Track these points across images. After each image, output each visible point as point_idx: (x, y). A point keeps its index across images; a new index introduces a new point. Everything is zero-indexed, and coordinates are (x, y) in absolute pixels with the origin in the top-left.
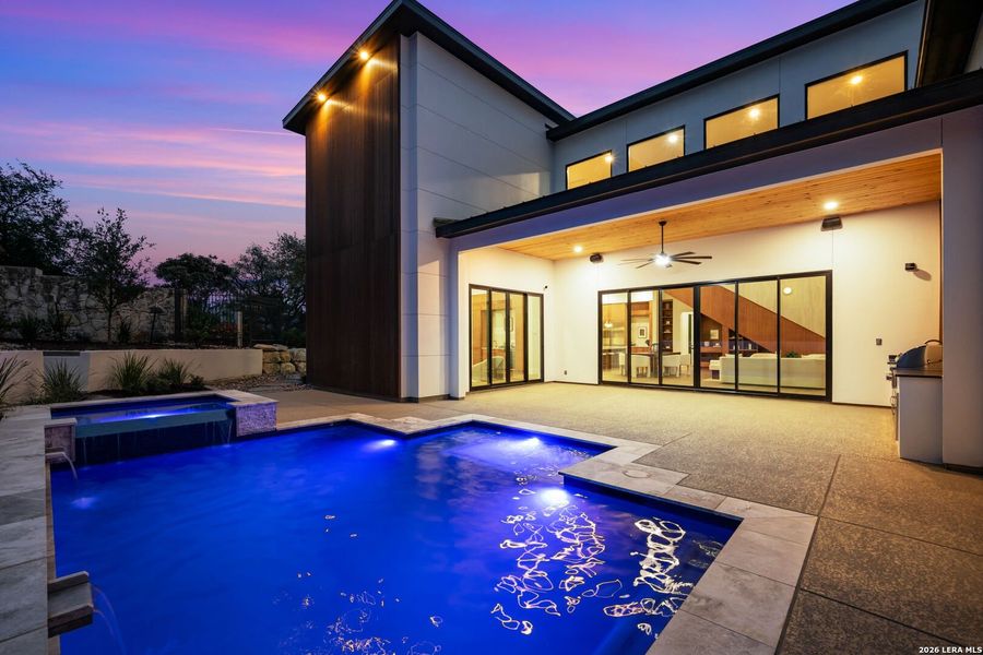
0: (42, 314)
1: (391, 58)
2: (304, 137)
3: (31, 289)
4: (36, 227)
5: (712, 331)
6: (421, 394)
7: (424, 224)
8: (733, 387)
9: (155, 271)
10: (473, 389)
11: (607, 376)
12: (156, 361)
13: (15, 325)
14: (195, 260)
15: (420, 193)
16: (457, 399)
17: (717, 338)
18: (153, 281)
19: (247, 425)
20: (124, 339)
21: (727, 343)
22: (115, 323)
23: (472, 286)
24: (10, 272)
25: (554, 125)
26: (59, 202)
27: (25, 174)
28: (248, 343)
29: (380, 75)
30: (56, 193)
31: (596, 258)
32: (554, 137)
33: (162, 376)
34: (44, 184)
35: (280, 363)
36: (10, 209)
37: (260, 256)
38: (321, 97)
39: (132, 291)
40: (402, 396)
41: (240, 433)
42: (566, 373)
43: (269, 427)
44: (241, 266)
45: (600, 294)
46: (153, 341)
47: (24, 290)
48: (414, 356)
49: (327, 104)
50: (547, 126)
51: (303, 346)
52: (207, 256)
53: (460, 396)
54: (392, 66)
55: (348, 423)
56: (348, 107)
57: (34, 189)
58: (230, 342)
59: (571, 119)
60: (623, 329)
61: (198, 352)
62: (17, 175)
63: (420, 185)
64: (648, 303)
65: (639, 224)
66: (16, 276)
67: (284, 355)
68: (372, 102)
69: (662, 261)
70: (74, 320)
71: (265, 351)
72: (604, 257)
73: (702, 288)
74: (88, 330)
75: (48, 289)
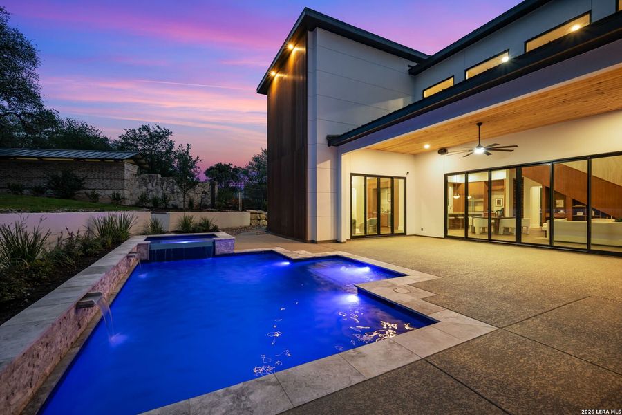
0: (160, 195)
1: (303, 47)
2: (266, 96)
3: (157, 184)
4: (163, 155)
5: (557, 201)
6: (318, 239)
7: (321, 139)
8: (585, 247)
9: (205, 173)
10: (353, 237)
11: (450, 233)
12: (197, 217)
13: (150, 201)
14: (222, 166)
15: (318, 122)
16: (341, 243)
17: (562, 206)
18: (203, 177)
19: (221, 249)
20: (191, 207)
21: (571, 210)
22: (187, 199)
23: (352, 175)
24: (149, 177)
25: (414, 64)
26: (171, 142)
27: (158, 131)
28: (244, 210)
29: (299, 55)
30: (170, 138)
31: (443, 151)
32: (414, 73)
33: (201, 225)
34: (166, 133)
35: (259, 220)
36: (154, 147)
38: (273, 73)
39: (193, 184)
40: (308, 239)
41: (217, 253)
42: (422, 230)
43: (231, 251)
44: (250, 168)
45: (446, 176)
46: (202, 208)
47: (154, 185)
48: (315, 217)
49: (276, 76)
50: (409, 66)
51: (265, 211)
52: (227, 164)
53: (342, 241)
54: (303, 49)
55: (272, 252)
56: (285, 76)
57: (161, 137)
58: (236, 209)
59: (425, 58)
60: (482, 200)
61: (218, 213)
62: (156, 132)
63: (318, 117)
64: (503, 180)
65: (461, 126)
66: (151, 178)
67: (262, 215)
68: (294, 73)
69: (480, 151)
70: (172, 198)
71: (252, 213)
72: (449, 151)
73: (523, 168)
74: (177, 203)
75: (163, 184)
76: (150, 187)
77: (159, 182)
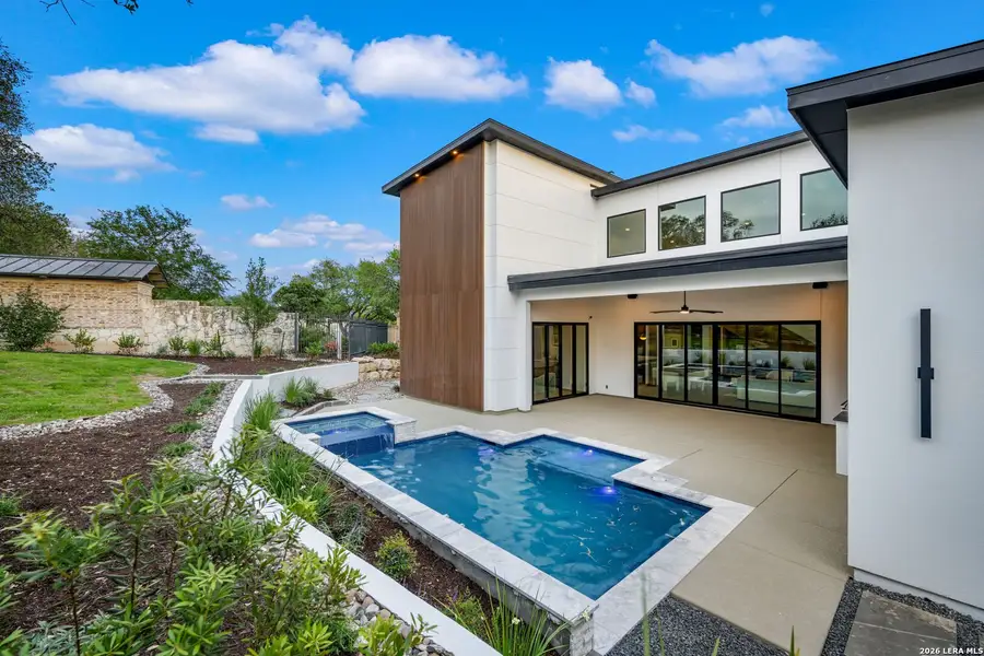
0: (201, 336)
3: (194, 318)
10: (535, 404)
11: (642, 392)
14: (302, 288)
15: (498, 258)
19: (400, 436)
24: (181, 305)
26: (189, 236)
27: (166, 215)
28: (346, 357)
30: (188, 229)
34: (182, 222)
37: (331, 268)
38: (416, 175)
41: (397, 442)
42: (607, 387)
45: (636, 325)
47: (190, 318)
48: (493, 380)
49: (421, 179)
50: (591, 186)
58: (333, 356)
62: (161, 217)
63: (498, 253)
66: (184, 307)
67: (372, 365)
68: (460, 187)
71: (359, 363)
75: (205, 317)
76: (181, 321)
77: (199, 313)
